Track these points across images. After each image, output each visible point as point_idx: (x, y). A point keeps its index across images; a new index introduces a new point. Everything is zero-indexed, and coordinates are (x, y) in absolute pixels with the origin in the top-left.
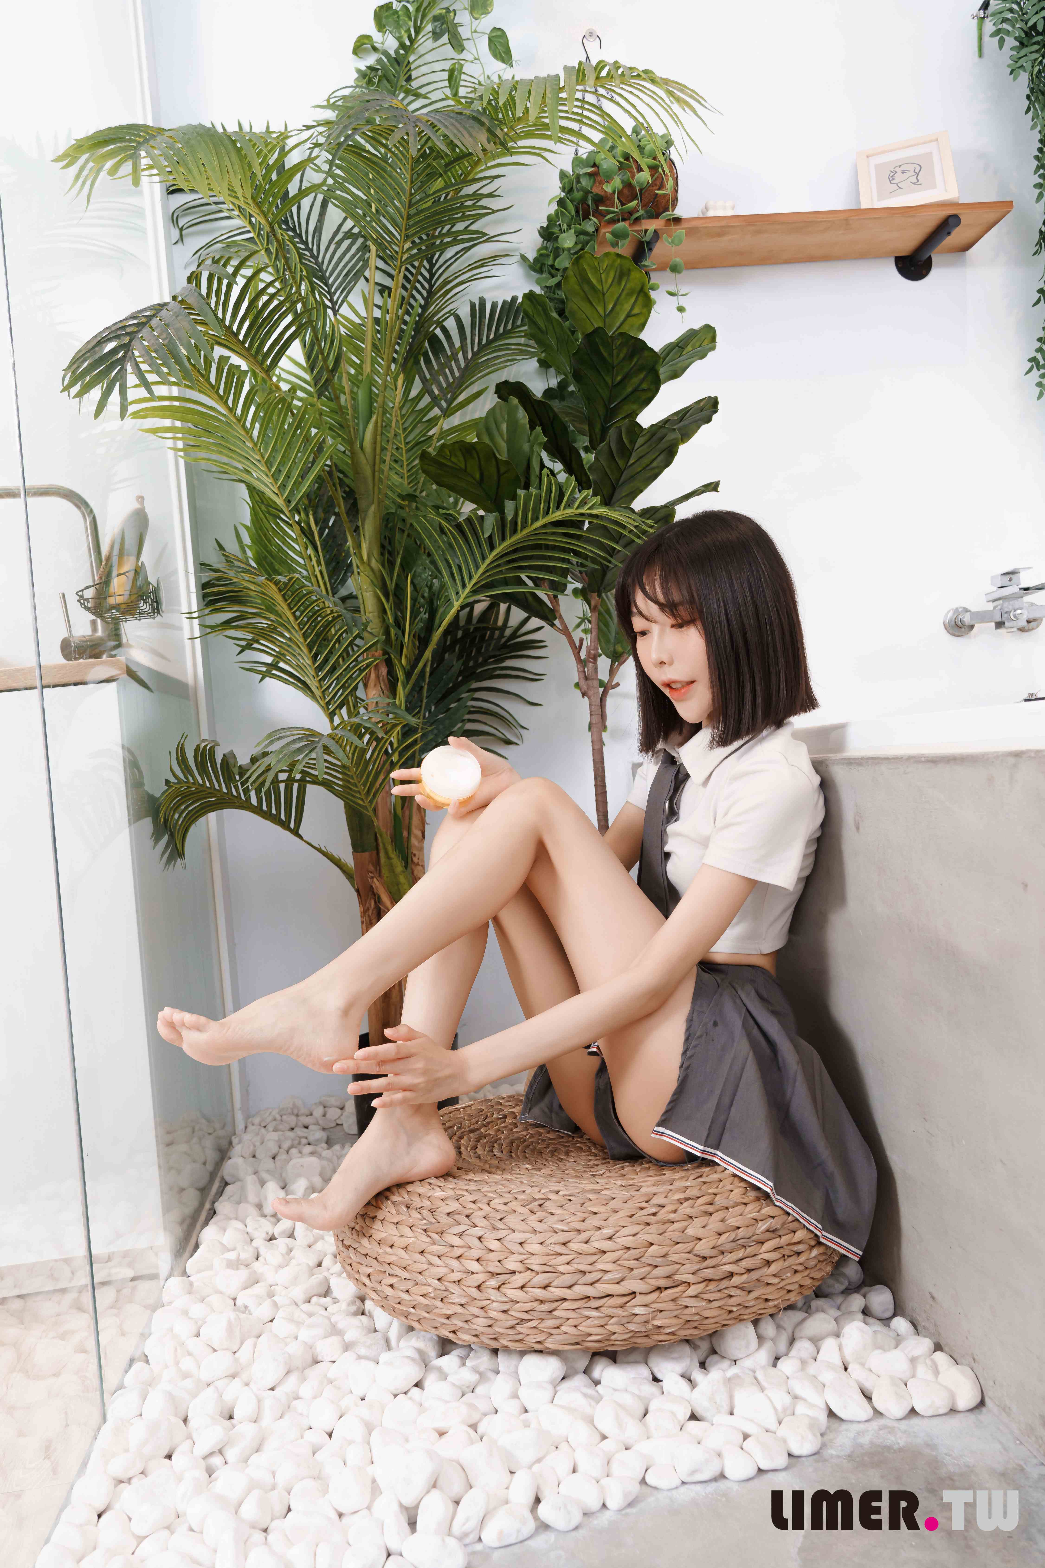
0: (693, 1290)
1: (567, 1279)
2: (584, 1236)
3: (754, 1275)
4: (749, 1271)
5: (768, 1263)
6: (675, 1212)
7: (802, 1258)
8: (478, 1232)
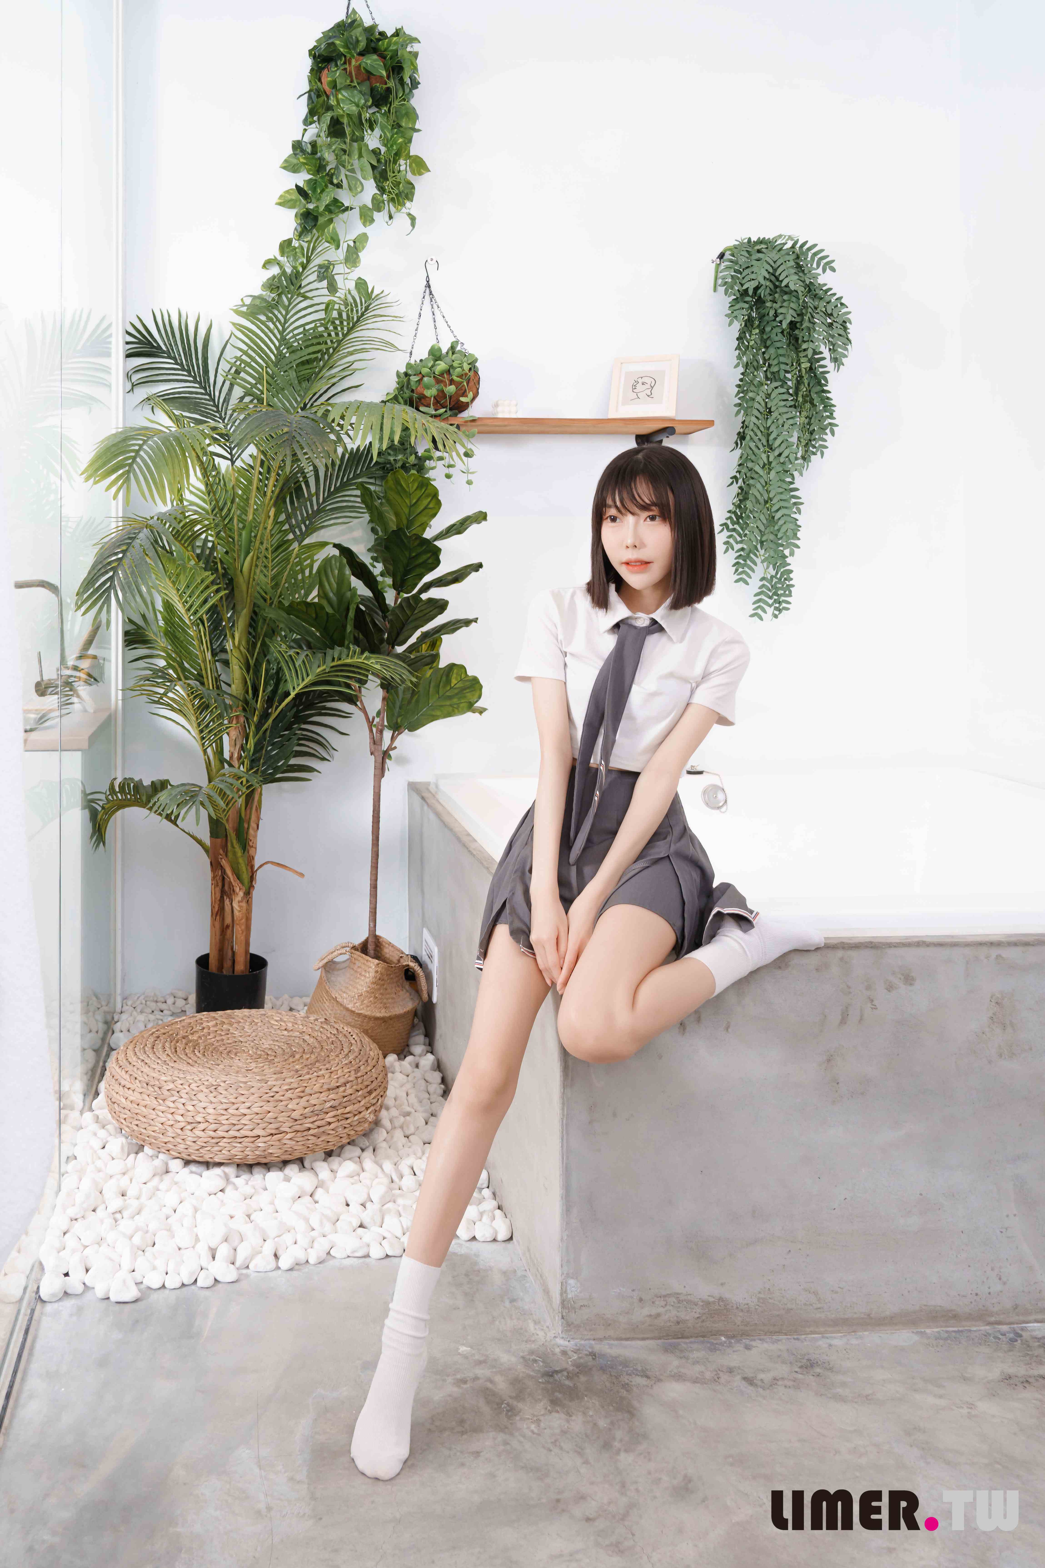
0: (289, 1136)
1: (226, 1128)
2: (236, 1106)
3: (321, 1129)
4: (319, 1127)
5: (330, 1123)
6: (283, 1096)
7: (349, 1121)
8: (183, 1101)
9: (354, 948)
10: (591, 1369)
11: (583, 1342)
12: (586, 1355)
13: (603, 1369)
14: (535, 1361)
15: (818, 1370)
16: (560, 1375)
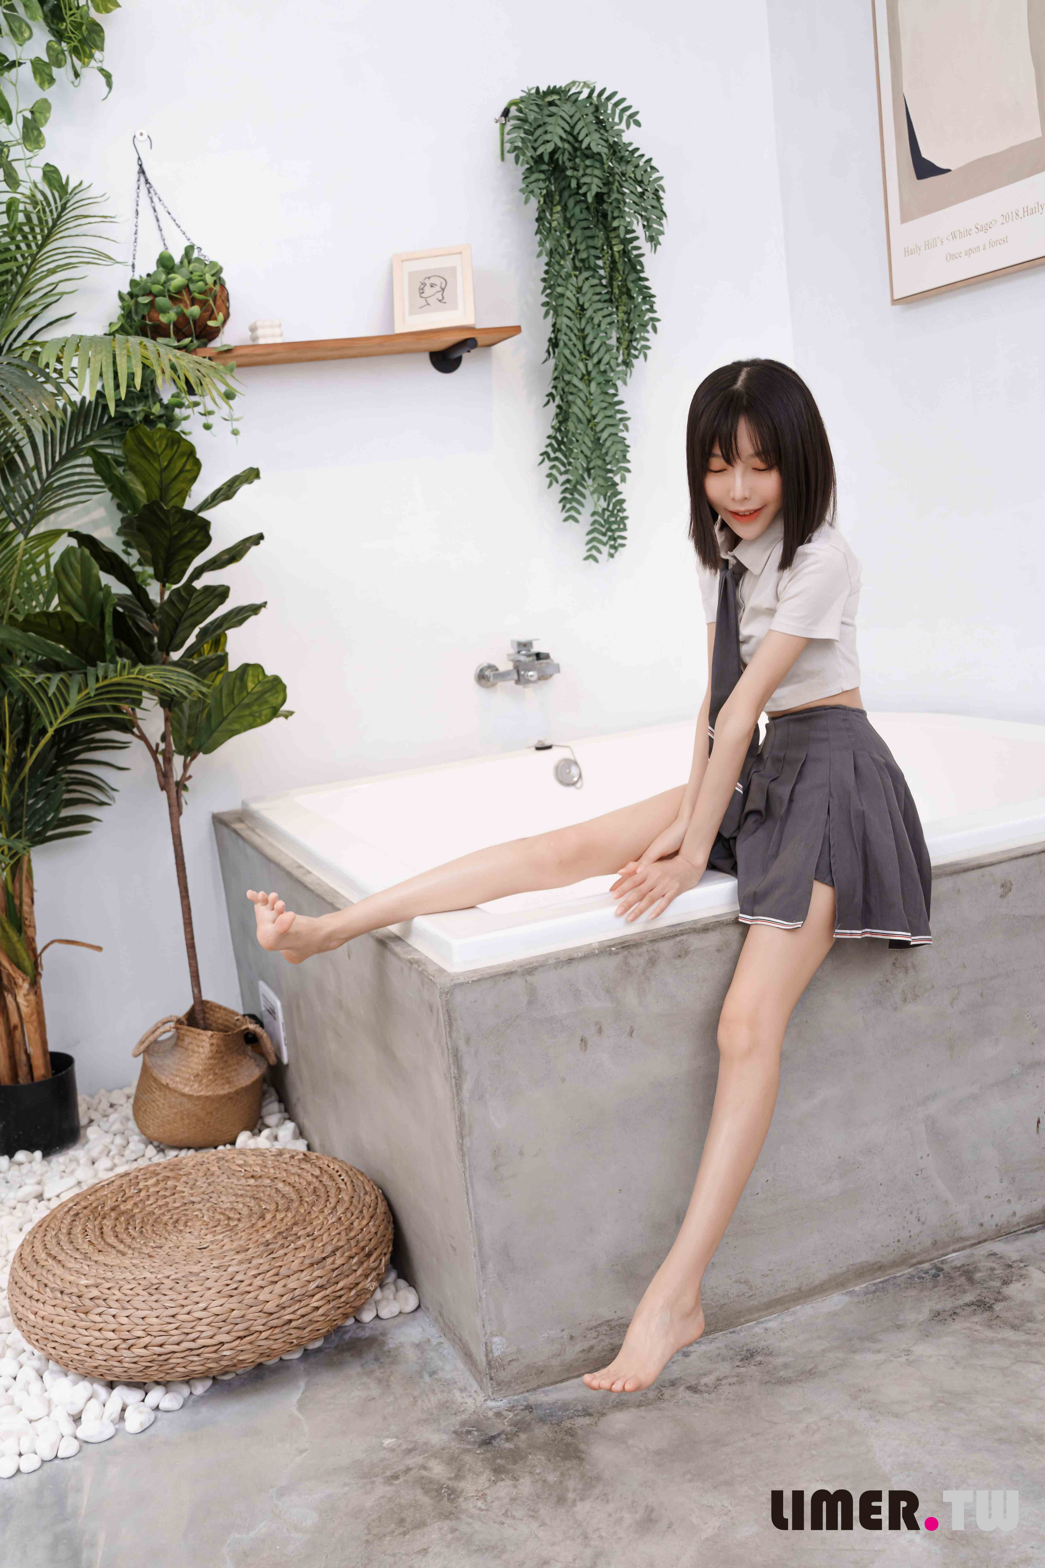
0: (264, 1335)
9: (179, 1022)
10: (530, 1423)
11: (516, 1397)
12: (522, 1410)
13: (542, 1420)
14: (469, 1432)
15: (759, 1358)
16: (498, 1440)
